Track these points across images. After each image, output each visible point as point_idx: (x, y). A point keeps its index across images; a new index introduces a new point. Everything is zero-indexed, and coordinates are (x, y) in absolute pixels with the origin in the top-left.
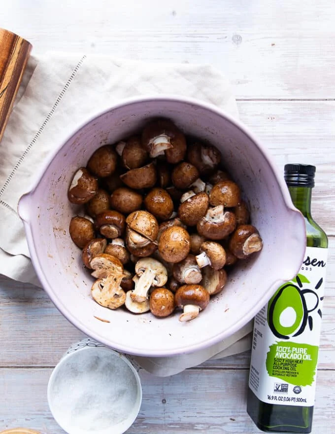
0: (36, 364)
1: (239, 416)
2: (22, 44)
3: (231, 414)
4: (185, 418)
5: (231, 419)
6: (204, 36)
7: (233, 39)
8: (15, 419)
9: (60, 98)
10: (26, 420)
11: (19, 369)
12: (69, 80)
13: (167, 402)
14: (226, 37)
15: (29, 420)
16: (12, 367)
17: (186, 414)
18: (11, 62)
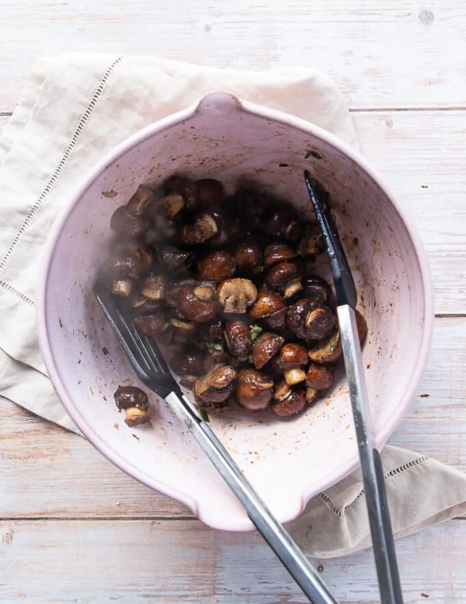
0: (125, 513)
1: (436, 589)
3: (422, 587)
5: (423, 595)
6: (377, 12)
7: (420, 17)
13: (325, 570)
14: (409, 14)
15: (115, 599)
16: (89, 519)
17: (354, 587)
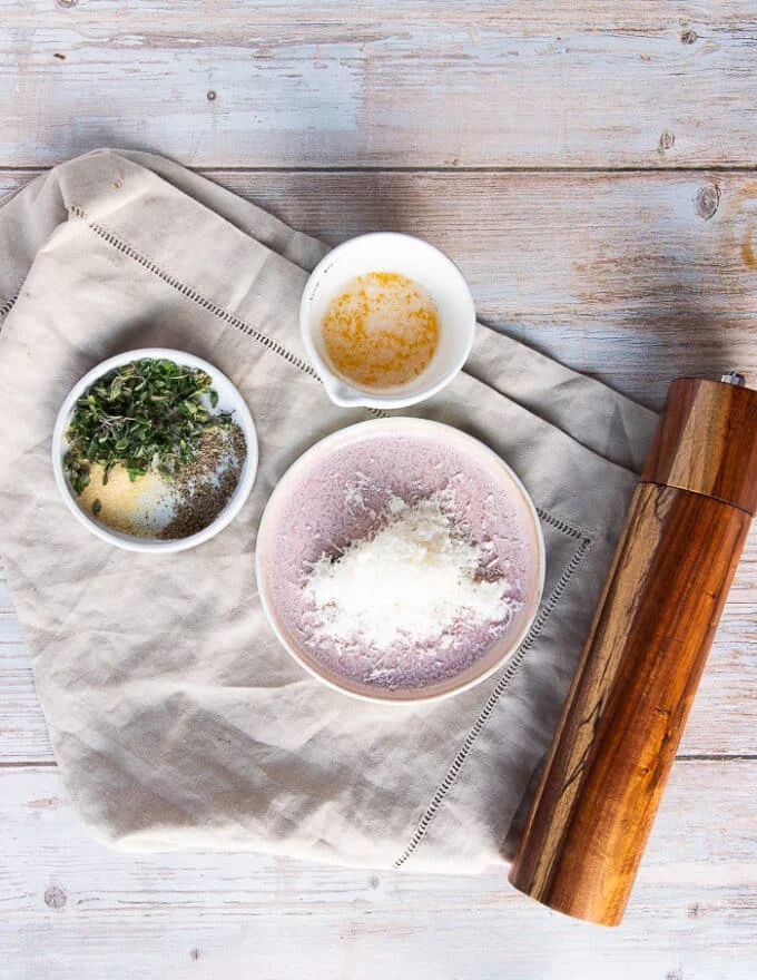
2: (532, 885)
4: (164, 59)
8: (541, 54)
9: (454, 771)
10: (517, 54)
11: (534, 166)
12: (433, 810)
18: (555, 845)
